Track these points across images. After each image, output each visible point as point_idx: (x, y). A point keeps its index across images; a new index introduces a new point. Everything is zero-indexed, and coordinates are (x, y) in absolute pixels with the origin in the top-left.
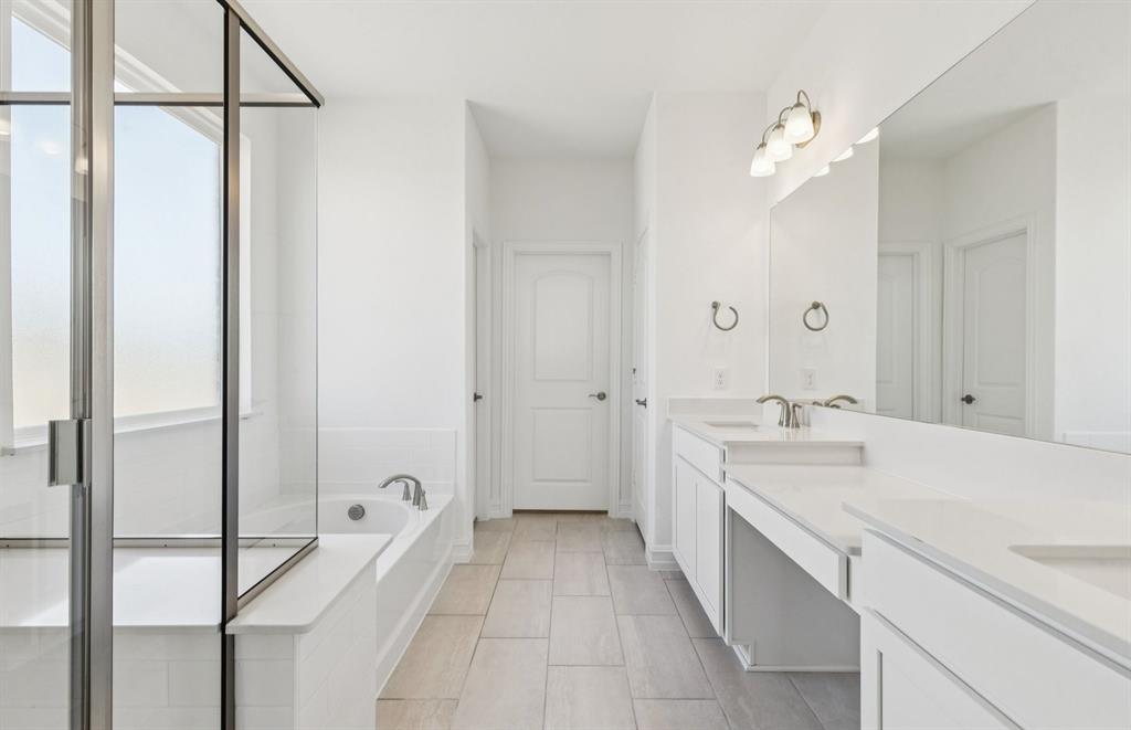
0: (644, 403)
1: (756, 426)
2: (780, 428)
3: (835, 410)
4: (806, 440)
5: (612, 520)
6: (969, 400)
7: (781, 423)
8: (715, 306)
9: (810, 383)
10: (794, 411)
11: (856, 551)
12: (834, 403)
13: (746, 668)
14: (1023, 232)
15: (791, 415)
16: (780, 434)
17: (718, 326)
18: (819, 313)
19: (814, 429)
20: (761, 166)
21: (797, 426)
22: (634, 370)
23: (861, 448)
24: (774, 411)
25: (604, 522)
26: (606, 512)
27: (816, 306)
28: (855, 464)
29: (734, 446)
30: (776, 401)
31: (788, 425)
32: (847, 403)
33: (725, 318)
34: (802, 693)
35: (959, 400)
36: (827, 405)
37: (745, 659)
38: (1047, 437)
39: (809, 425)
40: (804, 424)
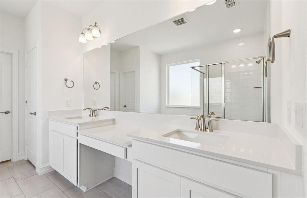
0: (35, 114)
1: (81, 117)
2: (90, 117)
3: (105, 111)
4: (97, 120)
5: (14, 163)
6: (125, 106)
7: (90, 116)
8: (66, 80)
9: (95, 104)
10: (94, 112)
11: (130, 146)
12: (104, 109)
13: (85, 191)
14: (134, 71)
15: (93, 113)
16: (89, 119)
17: (67, 86)
18: (97, 85)
19: (100, 116)
20: (82, 39)
21: (95, 116)
22: (26, 101)
23: (114, 120)
24: (88, 112)
25: (10, 164)
26: (10, 160)
27: (96, 83)
28: (113, 124)
29: (80, 124)
30: (88, 109)
31: (92, 116)
32: (107, 108)
33: (69, 84)
34: (102, 190)
35: (123, 107)
36: (102, 109)
37: (84, 189)
38: (139, 112)
39: (98, 115)
40: (96, 115)
